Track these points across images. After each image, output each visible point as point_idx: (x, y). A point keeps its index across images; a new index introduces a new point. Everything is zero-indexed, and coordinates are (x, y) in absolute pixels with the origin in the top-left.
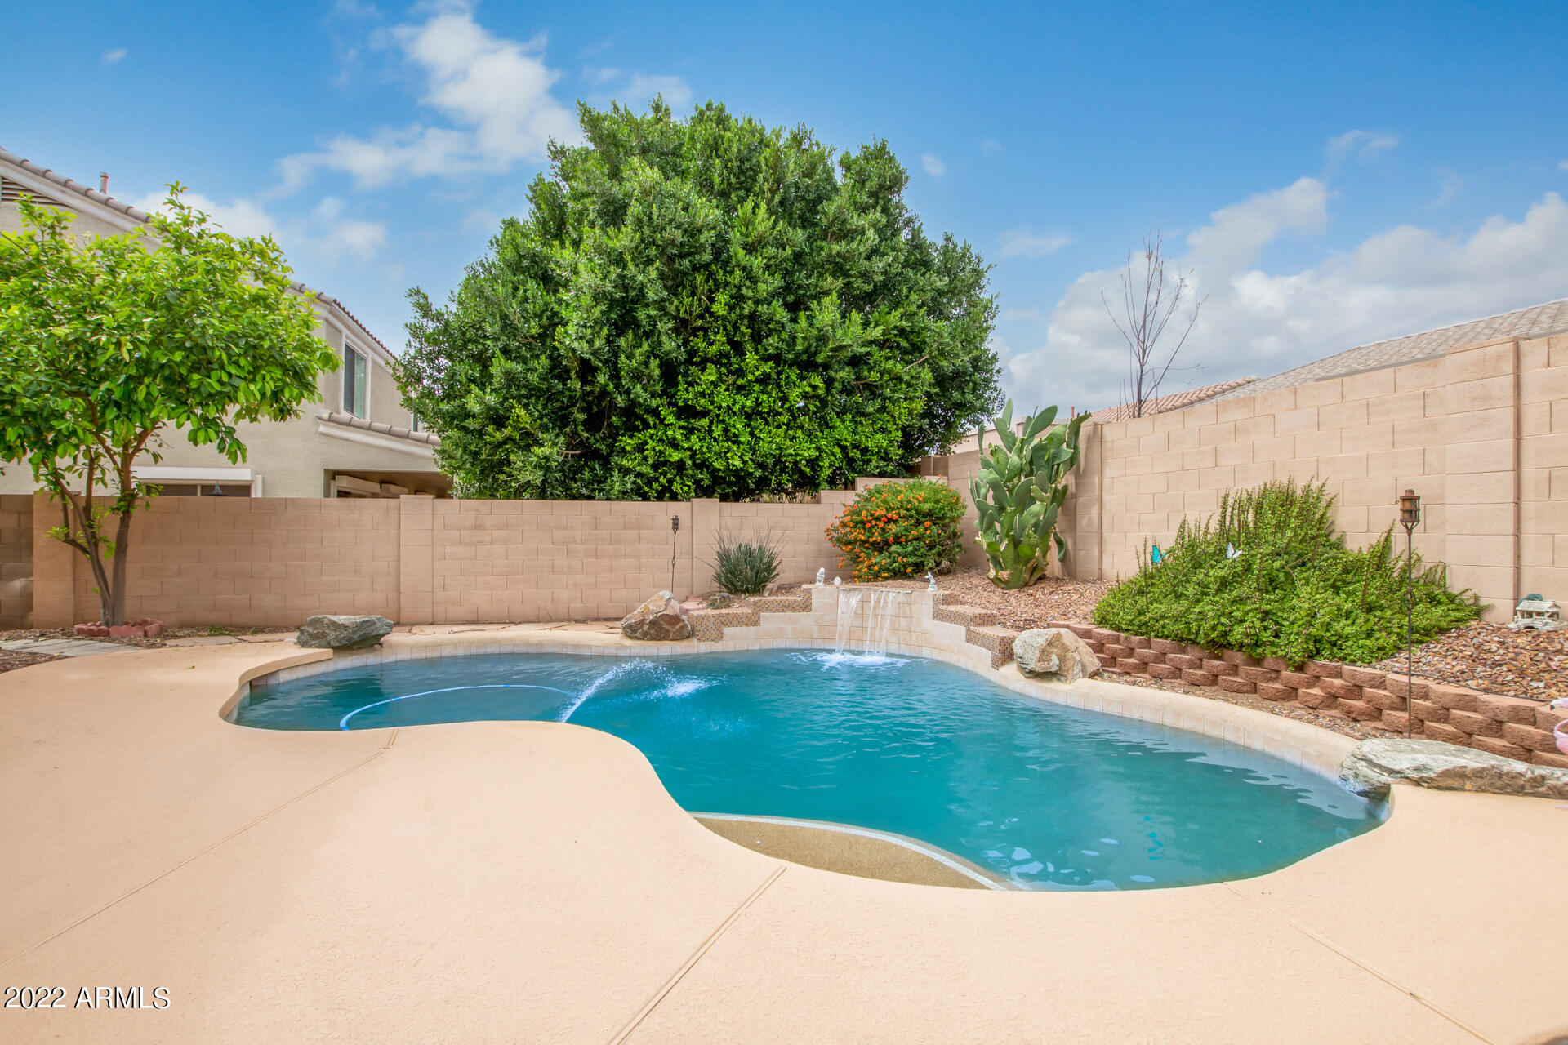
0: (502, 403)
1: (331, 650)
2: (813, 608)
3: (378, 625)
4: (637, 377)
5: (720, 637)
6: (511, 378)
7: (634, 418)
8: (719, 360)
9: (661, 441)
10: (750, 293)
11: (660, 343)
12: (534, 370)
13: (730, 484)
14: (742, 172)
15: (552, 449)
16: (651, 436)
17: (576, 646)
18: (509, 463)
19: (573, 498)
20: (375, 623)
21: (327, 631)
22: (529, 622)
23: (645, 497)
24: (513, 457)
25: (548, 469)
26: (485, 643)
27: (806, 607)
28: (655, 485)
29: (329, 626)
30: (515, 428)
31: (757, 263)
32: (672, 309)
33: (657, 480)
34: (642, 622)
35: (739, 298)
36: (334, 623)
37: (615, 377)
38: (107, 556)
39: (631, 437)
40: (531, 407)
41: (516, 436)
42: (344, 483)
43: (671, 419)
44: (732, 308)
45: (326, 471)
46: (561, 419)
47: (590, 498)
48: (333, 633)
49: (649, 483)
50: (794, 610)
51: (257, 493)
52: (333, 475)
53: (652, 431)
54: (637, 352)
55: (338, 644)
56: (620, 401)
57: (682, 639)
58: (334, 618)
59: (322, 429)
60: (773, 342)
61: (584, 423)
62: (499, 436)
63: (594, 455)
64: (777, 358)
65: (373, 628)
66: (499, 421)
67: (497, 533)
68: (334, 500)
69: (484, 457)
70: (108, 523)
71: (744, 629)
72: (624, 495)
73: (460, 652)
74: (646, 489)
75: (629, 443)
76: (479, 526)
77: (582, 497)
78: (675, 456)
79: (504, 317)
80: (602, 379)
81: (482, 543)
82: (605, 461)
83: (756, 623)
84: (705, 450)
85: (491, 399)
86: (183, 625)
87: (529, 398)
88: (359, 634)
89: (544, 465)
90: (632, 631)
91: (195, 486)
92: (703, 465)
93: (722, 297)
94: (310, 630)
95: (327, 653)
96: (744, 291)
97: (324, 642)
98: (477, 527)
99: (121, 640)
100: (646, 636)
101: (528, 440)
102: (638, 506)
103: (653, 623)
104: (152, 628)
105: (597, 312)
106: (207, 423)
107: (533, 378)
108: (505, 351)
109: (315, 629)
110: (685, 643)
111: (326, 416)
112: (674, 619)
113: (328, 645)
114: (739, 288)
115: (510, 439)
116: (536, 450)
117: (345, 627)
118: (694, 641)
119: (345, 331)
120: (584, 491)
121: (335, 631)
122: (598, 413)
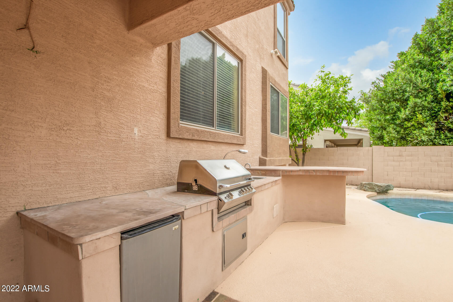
1: (376, 193)
3: (391, 187)
6: (416, 105)
15: (431, 128)
20: (390, 186)
21: (374, 187)
22: (421, 189)
24: (414, 132)
25: (431, 135)
26: (421, 195)
29: (375, 186)
30: (415, 122)
36: (377, 185)
38: (300, 163)
40: (423, 114)
41: (416, 124)
42: (328, 143)
45: (324, 140)
48: (377, 188)
55: (379, 191)
58: (376, 183)
62: (408, 125)
65: (389, 187)
66: (408, 120)
67: (407, 158)
69: (401, 132)
73: (412, 197)
76: (401, 156)
79: (414, 84)
81: (402, 161)
85: (407, 113)
87: (422, 110)
88: (386, 189)
89: (428, 134)
94: (368, 186)
95: (375, 194)
97: (374, 190)
101: (421, 126)
107: (426, 104)
109: (370, 186)
113: (376, 191)
115: (413, 125)
116: (424, 129)
117: (381, 186)
121: (378, 187)
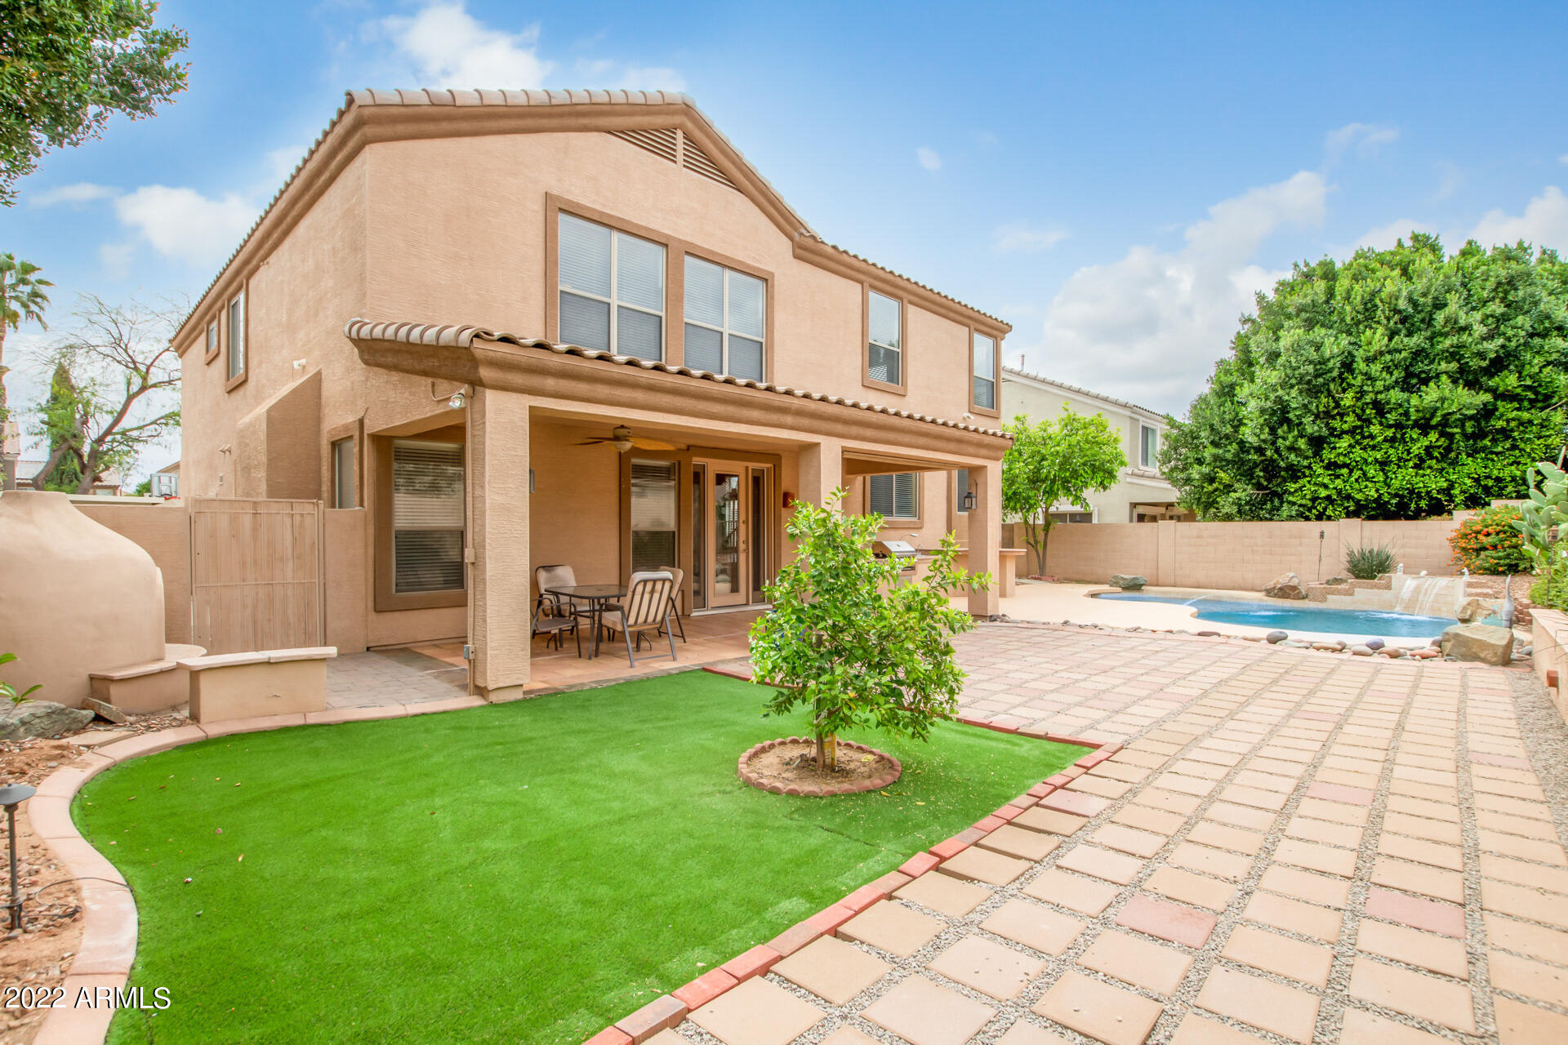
0: (1213, 470)
2: (1393, 586)
4: (1291, 449)
5: (1324, 600)
6: (1216, 458)
7: (1294, 473)
8: (1352, 432)
9: (1315, 484)
10: (1370, 389)
11: (1304, 429)
12: (1229, 451)
13: (1373, 509)
14: (1367, 310)
15: (1244, 492)
16: (1309, 482)
17: (1237, 598)
18: (1217, 503)
19: (1261, 520)
20: (1140, 580)
21: (1120, 581)
23: (1307, 519)
24: (1218, 499)
25: (1240, 505)
27: (1388, 587)
28: (1314, 511)
29: (1120, 579)
30: (1220, 483)
31: (1375, 369)
32: (1313, 407)
33: (1315, 508)
34: (1274, 588)
35: (1361, 393)
36: (1122, 577)
37: (1277, 451)
38: (1040, 549)
39: (1295, 483)
40: (1229, 471)
41: (1221, 487)
42: (1141, 510)
43: (1320, 471)
44: (1358, 399)
45: (1131, 504)
46: (1249, 475)
47: (1271, 520)
48: (1122, 581)
49: (1310, 510)
50: (1379, 588)
51: (1095, 520)
52: (1134, 505)
53: (1309, 479)
54: (1290, 436)
55: (1124, 586)
56: (1282, 464)
57: (1299, 599)
59: (1128, 480)
60: (1392, 417)
61: (1264, 477)
62: (1210, 488)
63: (1275, 494)
64: (1398, 426)
66: (1212, 480)
67: (1210, 540)
68: (1135, 524)
69: (1204, 500)
70: (1041, 535)
71: (1343, 597)
72: (1290, 518)
74: (1307, 513)
75: (1292, 487)
77: (1266, 519)
78: (1323, 493)
79: (1211, 426)
80: (1268, 453)
81: (1202, 545)
82: (1280, 497)
83: (1352, 594)
84: (1348, 487)
85: (1205, 470)
86: (1066, 579)
87: (1227, 466)
89: (1237, 503)
90: (1269, 592)
91: (1066, 514)
92: (1349, 497)
93: (1350, 394)
94: (1113, 580)
95: (1120, 589)
96: (1365, 388)
97: (1119, 585)
98: (1199, 537)
99: (1046, 580)
100: (1275, 596)
101: (1228, 488)
102: (1302, 525)
103: (1280, 589)
104: (1056, 578)
105: (1261, 420)
106: (1077, 498)
107: (1229, 456)
108: (1212, 443)
109: (1115, 580)
110: (1301, 601)
111: (1130, 472)
112: (1294, 588)
113: (1120, 587)
114: (1362, 387)
115: (1217, 490)
116: (1232, 494)
117: (1127, 580)
118: (1306, 601)
119: (1141, 418)
120: (1267, 516)
121: (1124, 581)
122: (1271, 469)
